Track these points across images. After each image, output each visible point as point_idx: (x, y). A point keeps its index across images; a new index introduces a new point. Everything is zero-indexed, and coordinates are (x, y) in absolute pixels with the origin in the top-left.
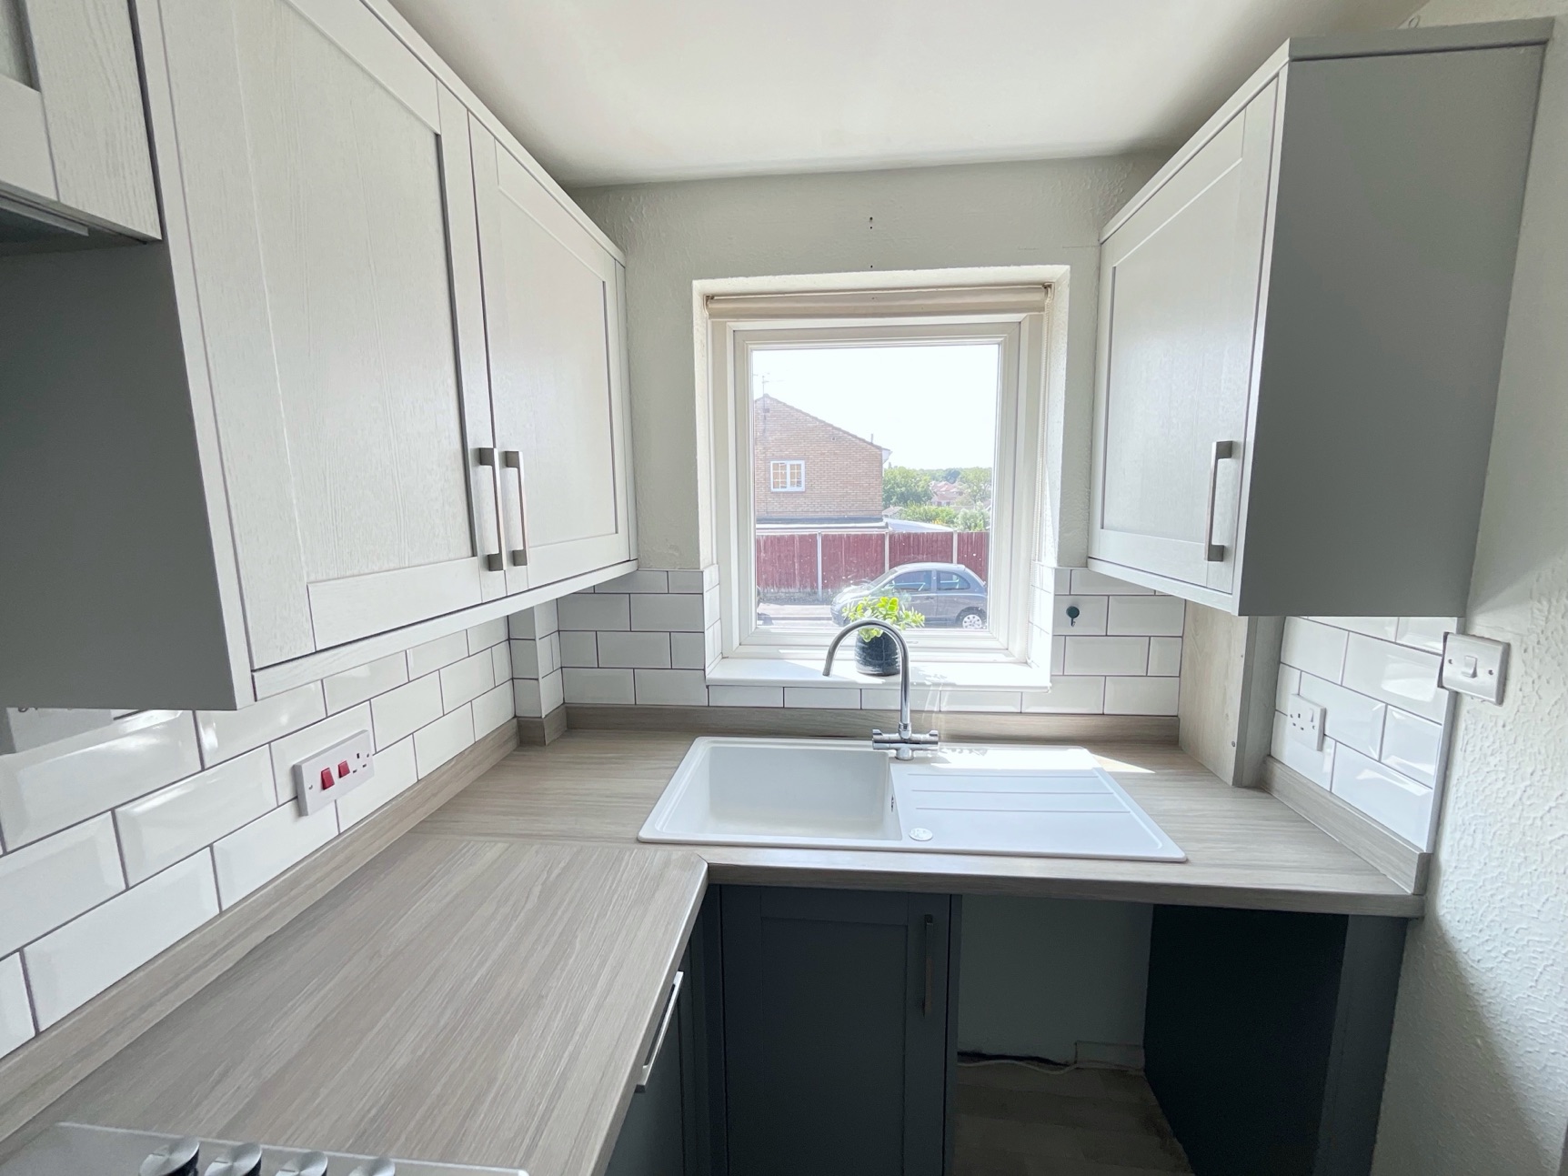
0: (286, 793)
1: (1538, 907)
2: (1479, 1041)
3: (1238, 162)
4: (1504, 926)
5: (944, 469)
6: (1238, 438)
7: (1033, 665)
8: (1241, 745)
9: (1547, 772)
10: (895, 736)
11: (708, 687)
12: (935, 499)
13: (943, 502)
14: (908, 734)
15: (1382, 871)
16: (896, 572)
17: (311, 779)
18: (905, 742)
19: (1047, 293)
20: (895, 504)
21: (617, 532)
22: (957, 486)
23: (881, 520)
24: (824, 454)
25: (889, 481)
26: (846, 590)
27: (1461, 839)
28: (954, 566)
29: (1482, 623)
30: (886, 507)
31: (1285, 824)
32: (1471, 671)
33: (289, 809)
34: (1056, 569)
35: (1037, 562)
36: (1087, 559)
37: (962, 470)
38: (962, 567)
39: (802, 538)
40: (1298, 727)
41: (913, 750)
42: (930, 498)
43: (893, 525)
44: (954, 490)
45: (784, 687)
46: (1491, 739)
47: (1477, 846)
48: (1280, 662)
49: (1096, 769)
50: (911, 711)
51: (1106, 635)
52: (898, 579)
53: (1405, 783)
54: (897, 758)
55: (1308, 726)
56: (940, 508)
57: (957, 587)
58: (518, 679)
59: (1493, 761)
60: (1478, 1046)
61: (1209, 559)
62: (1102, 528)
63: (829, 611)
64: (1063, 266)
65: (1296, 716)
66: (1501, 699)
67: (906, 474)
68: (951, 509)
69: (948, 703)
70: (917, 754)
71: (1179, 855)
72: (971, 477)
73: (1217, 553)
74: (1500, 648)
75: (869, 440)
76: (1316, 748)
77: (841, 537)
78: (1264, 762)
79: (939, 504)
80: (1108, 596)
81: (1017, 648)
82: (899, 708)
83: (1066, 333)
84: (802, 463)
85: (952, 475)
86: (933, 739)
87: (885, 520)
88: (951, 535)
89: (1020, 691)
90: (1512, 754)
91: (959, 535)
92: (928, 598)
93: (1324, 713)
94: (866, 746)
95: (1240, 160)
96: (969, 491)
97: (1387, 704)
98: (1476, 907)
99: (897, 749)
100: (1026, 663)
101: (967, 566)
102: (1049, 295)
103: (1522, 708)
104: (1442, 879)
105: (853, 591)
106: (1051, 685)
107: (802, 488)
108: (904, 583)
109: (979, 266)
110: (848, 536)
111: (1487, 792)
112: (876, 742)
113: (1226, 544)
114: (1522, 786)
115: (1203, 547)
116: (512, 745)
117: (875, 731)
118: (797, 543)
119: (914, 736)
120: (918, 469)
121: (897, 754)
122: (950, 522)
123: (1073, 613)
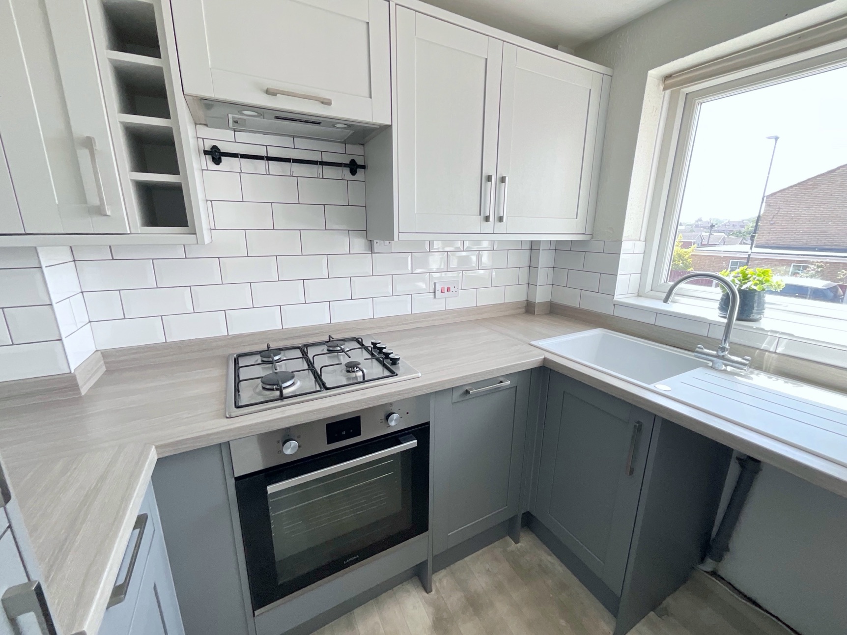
0: (432, 290)
10: (713, 352)
11: (614, 305)
14: (724, 354)
17: (439, 288)
18: (719, 357)
21: (577, 218)
33: (432, 295)
41: (726, 365)
45: (657, 313)
54: (711, 367)
58: (531, 284)
99: (712, 361)
112: (697, 352)
116: (523, 310)
117: (699, 346)
119: (729, 356)
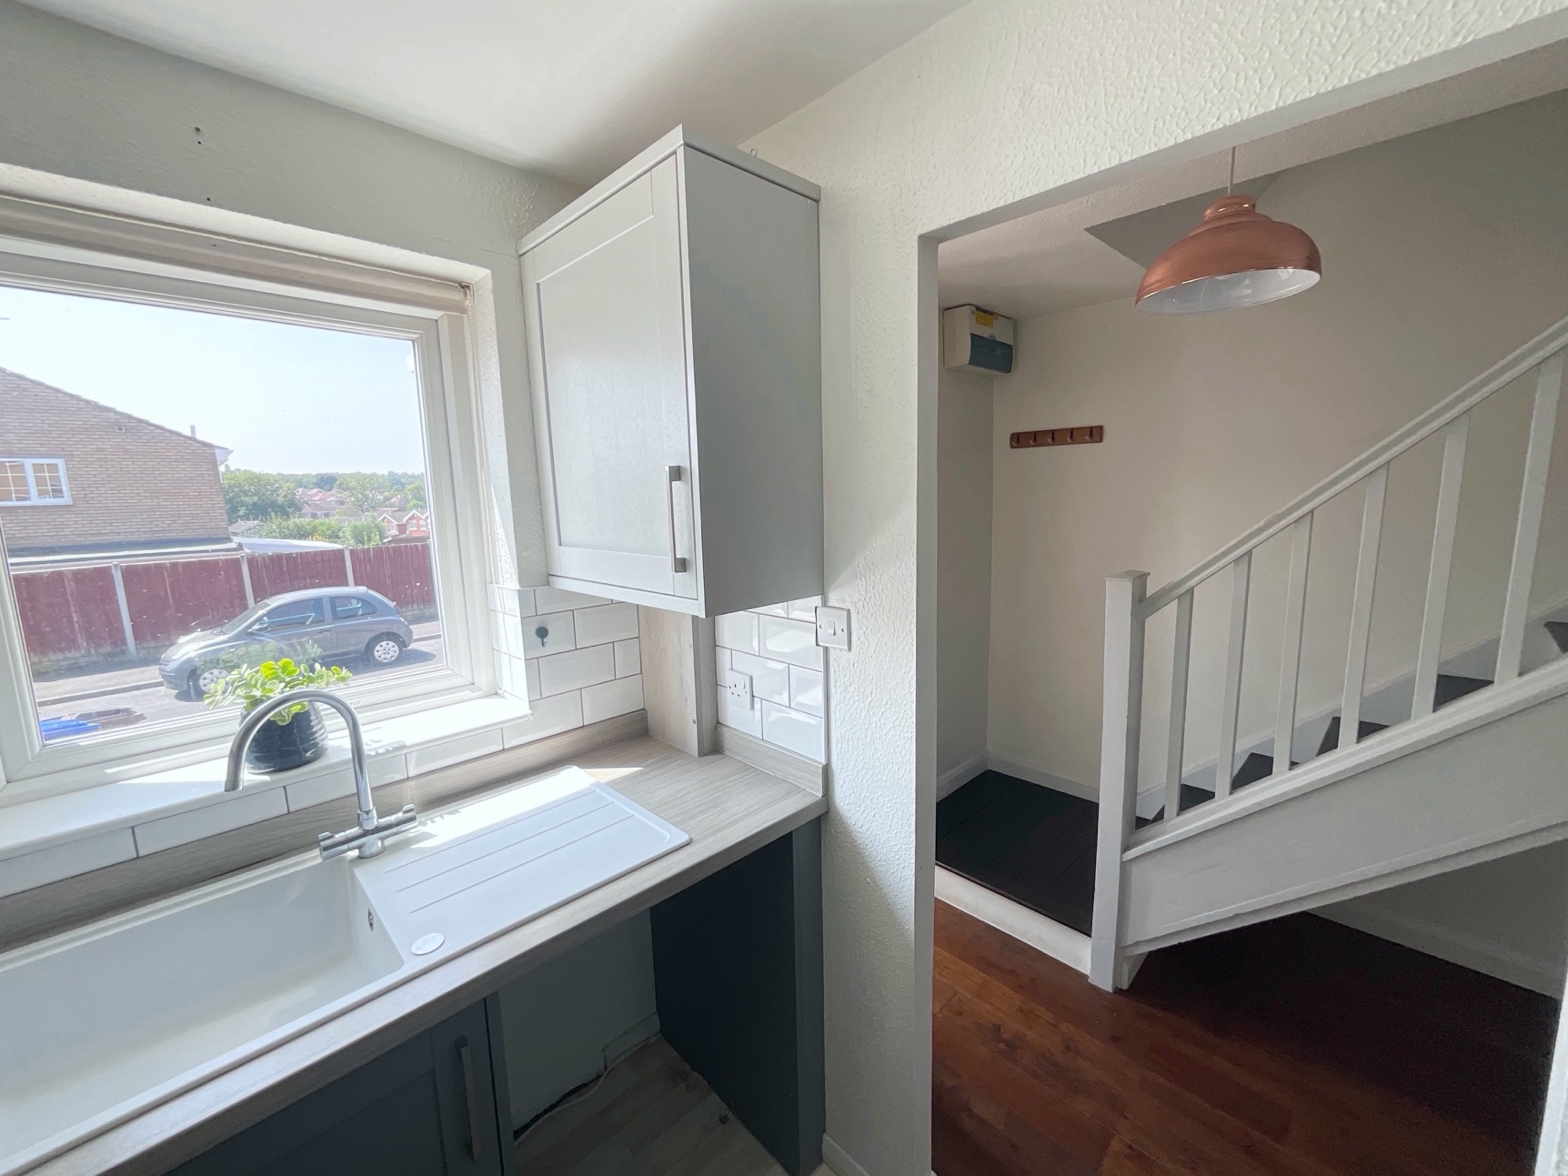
1: (884, 778)
2: (868, 880)
3: (649, 218)
4: (871, 797)
5: (314, 474)
6: (685, 464)
7: (506, 695)
8: (699, 722)
9: (878, 690)
10: (355, 831)
12: (307, 509)
13: (319, 513)
14: (375, 822)
15: (803, 787)
16: (268, 605)
18: (366, 833)
19: (466, 294)
20: (243, 517)
22: (332, 497)
23: (228, 540)
24: (104, 450)
25: (231, 487)
26: (182, 639)
27: (842, 747)
28: (351, 589)
29: (834, 599)
30: (231, 522)
31: (740, 775)
32: (833, 632)
34: (519, 591)
35: (494, 585)
36: (548, 577)
37: (339, 475)
38: (363, 589)
39: (79, 576)
40: (736, 694)
41: (383, 839)
42: (298, 509)
43: (249, 546)
44: (333, 498)
45: (133, 827)
46: (848, 675)
47: (850, 750)
48: (716, 646)
49: (593, 784)
50: (372, 789)
51: (576, 649)
52: (270, 614)
53: (788, 713)
54: (362, 859)
55: (742, 693)
56: (317, 521)
57: (360, 612)
59: (851, 689)
60: (868, 883)
61: (676, 571)
62: (560, 544)
63: (157, 673)
64: (482, 269)
65: (733, 686)
66: (850, 649)
67: (256, 480)
68: (333, 521)
69: (418, 764)
70: (388, 842)
71: (684, 838)
72: (353, 484)
73: (682, 565)
74: (845, 613)
75: (188, 433)
76: (749, 708)
77: (159, 567)
78: (716, 729)
79: (314, 516)
80: (573, 611)
81: (483, 680)
82: (356, 791)
83: (496, 342)
84: (60, 463)
85: (326, 482)
86: (409, 815)
87: (236, 540)
88: (341, 552)
89: (498, 728)
90: (860, 683)
91: (352, 552)
92: (321, 632)
93: (751, 678)
94: (313, 858)
95: (652, 216)
96: (353, 499)
97: (789, 664)
98: (855, 790)
99: (359, 847)
100: (496, 694)
101: (368, 587)
102: (469, 297)
103: (861, 651)
104: (836, 778)
105: (201, 639)
106: (530, 711)
107: (66, 499)
108: (284, 621)
109: (381, 242)
110: (174, 565)
111: (851, 711)
112: (326, 849)
113: (686, 557)
114: (867, 703)
115: (670, 560)
117: (321, 836)
118: (70, 586)
119: (382, 820)
120: (275, 474)
121: (360, 852)
122: (334, 537)
123: (542, 632)
